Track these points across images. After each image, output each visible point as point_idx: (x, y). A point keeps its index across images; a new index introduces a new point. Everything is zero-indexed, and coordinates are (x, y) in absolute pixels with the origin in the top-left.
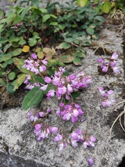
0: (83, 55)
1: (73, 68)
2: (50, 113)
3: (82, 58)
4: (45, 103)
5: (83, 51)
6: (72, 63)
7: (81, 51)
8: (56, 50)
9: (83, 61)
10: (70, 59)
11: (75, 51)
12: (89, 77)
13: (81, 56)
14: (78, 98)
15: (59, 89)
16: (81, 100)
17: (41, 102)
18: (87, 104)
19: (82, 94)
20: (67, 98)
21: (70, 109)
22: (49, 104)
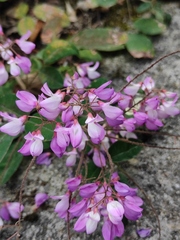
0: (161, 27)
1: (128, 67)
2: (45, 206)
3: (156, 38)
4: (31, 175)
5: (159, 15)
6: (124, 52)
7: (154, 16)
8: (79, 12)
9: (161, 45)
10: (116, 38)
11: (135, 14)
12: (169, 94)
13: (154, 31)
14: (134, 161)
15: (60, 130)
16: (144, 167)
17: (19, 172)
18: (164, 181)
19: (148, 150)
20: (98, 160)
21: (99, 196)
22: (44, 177)
